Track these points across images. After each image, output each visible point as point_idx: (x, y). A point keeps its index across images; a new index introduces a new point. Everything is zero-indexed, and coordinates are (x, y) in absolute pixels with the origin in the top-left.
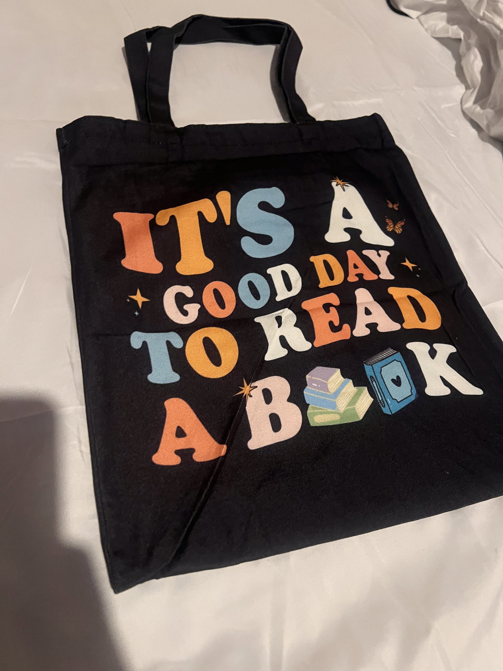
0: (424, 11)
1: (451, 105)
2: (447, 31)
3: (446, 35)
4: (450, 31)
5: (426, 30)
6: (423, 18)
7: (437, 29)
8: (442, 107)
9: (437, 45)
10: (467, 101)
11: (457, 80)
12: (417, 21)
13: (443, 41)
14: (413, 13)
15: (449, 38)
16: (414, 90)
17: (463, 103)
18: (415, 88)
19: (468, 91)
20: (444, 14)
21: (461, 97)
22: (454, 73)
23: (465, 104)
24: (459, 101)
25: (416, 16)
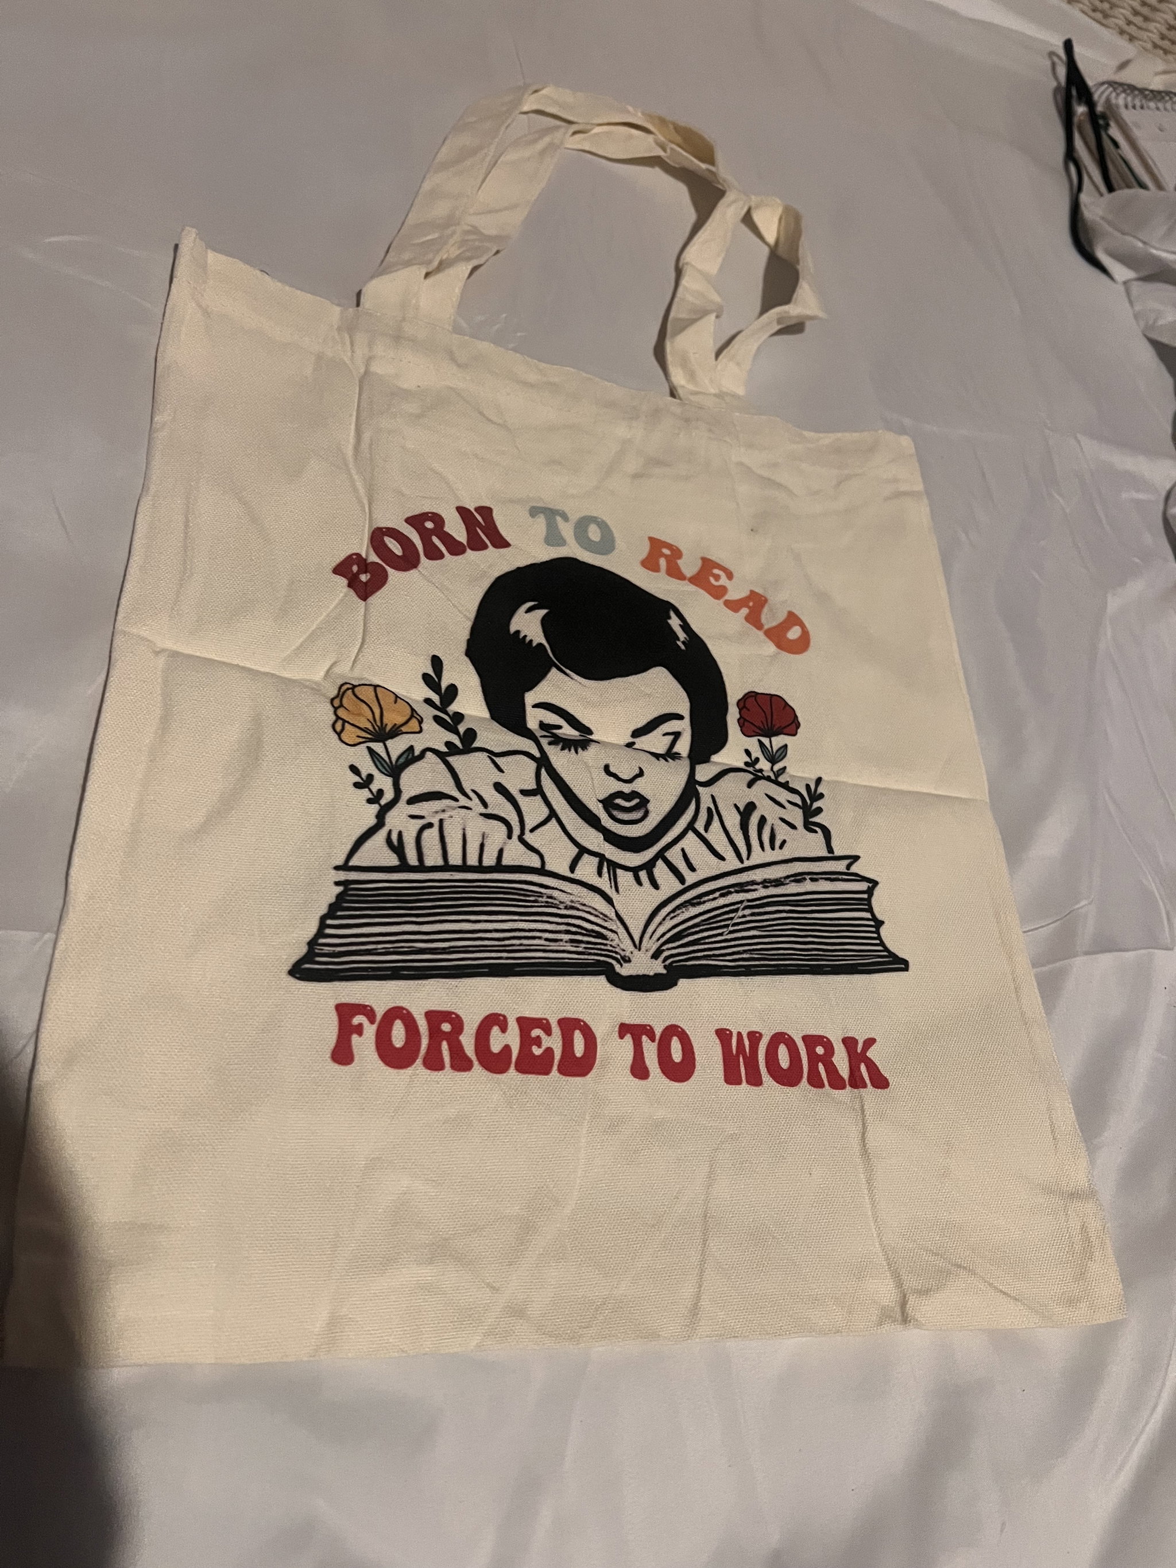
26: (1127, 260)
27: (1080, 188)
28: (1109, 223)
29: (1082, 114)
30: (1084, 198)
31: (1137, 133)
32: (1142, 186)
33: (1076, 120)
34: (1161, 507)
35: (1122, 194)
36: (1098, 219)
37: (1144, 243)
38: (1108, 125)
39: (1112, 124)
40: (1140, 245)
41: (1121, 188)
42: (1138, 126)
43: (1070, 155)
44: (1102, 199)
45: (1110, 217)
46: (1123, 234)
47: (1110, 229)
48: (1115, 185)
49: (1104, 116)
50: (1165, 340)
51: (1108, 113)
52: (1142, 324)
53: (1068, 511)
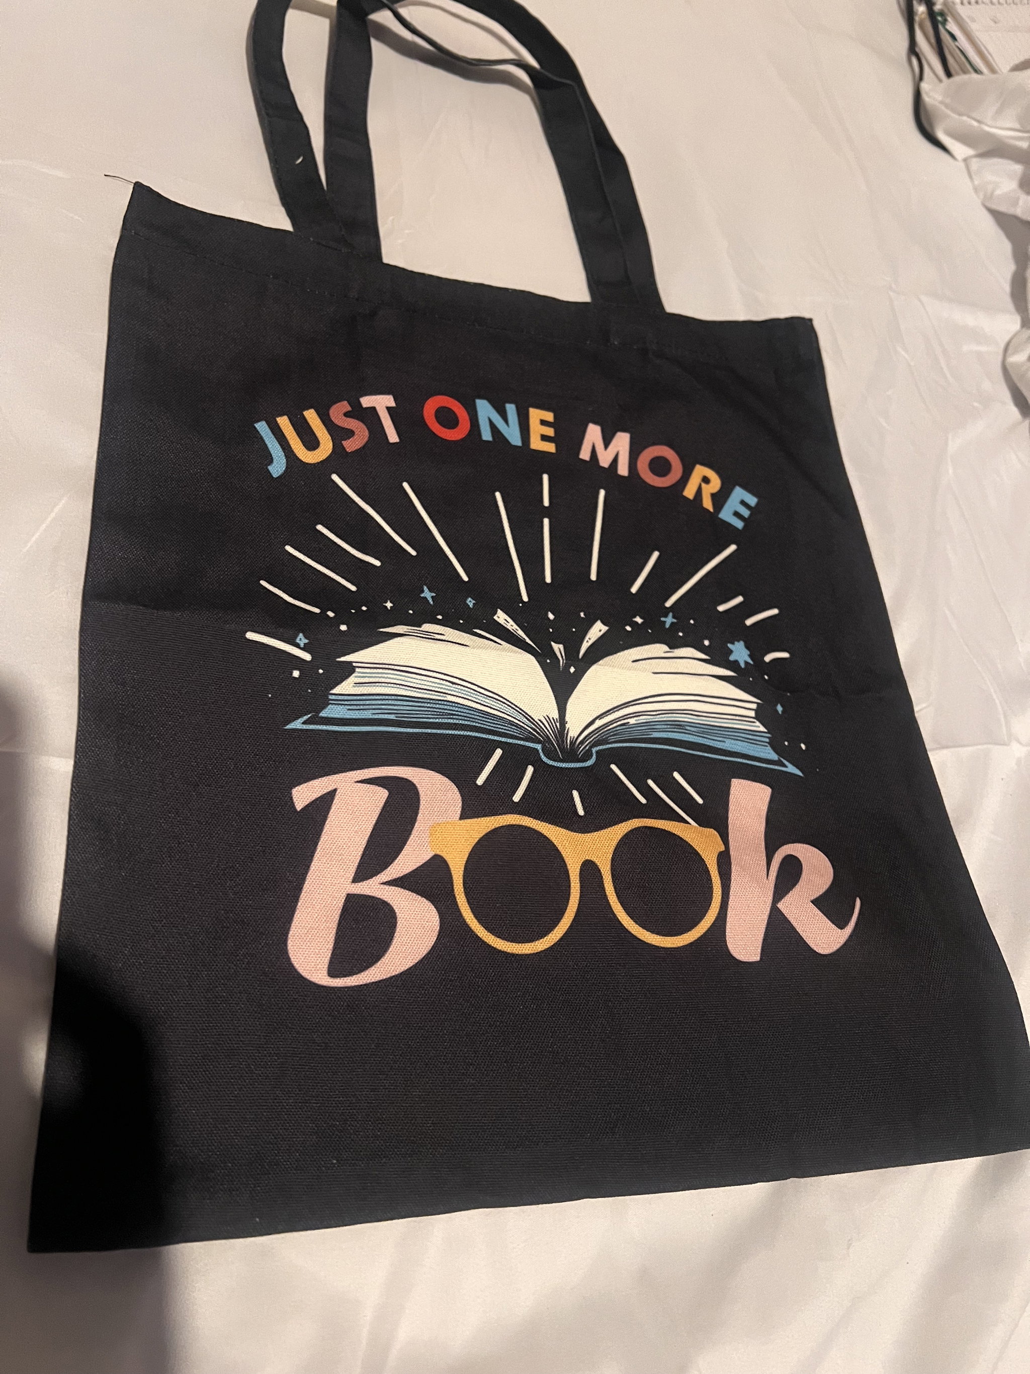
0: (982, 149)
1: (983, 349)
2: (1015, 202)
3: (1011, 211)
4: (1021, 203)
5: (976, 189)
6: (975, 164)
7: (998, 192)
8: (965, 348)
9: (988, 224)
10: (1016, 352)
11: (1010, 306)
12: (962, 165)
13: (1003, 220)
14: (959, 150)
15: (1016, 217)
16: (920, 301)
17: (1009, 352)
18: (924, 298)
19: (1024, 330)
20: (1018, 168)
21: (1007, 338)
22: (1007, 288)
23: (1013, 354)
24: (1002, 346)
25: (964, 156)
26: (965, 138)
27: (921, 78)
28: (947, 106)
29: (923, 13)
30: (924, 86)
31: (973, 27)
32: (977, 71)
33: (917, 18)
34: (1000, 358)
35: (958, 79)
36: (937, 103)
37: (979, 121)
38: (945, 20)
39: (949, 19)
40: (975, 124)
41: (958, 74)
42: (973, 20)
43: (913, 49)
44: (942, 85)
45: (948, 101)
46: (960, 114)
47: (949, 112)
48: (952, 71)
49: (942, 14)
50: (1003, 208)
51: (946, 11)
52: (981, 196)
53: (912, 364)
